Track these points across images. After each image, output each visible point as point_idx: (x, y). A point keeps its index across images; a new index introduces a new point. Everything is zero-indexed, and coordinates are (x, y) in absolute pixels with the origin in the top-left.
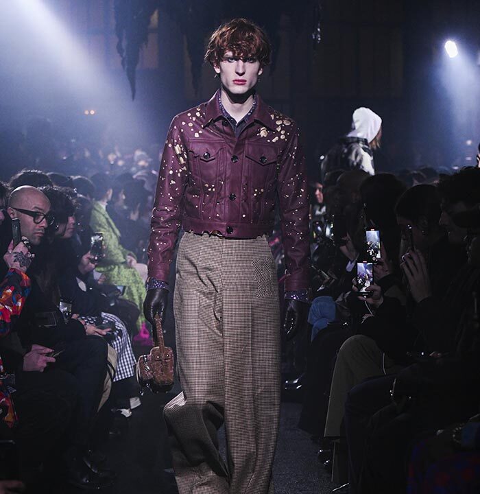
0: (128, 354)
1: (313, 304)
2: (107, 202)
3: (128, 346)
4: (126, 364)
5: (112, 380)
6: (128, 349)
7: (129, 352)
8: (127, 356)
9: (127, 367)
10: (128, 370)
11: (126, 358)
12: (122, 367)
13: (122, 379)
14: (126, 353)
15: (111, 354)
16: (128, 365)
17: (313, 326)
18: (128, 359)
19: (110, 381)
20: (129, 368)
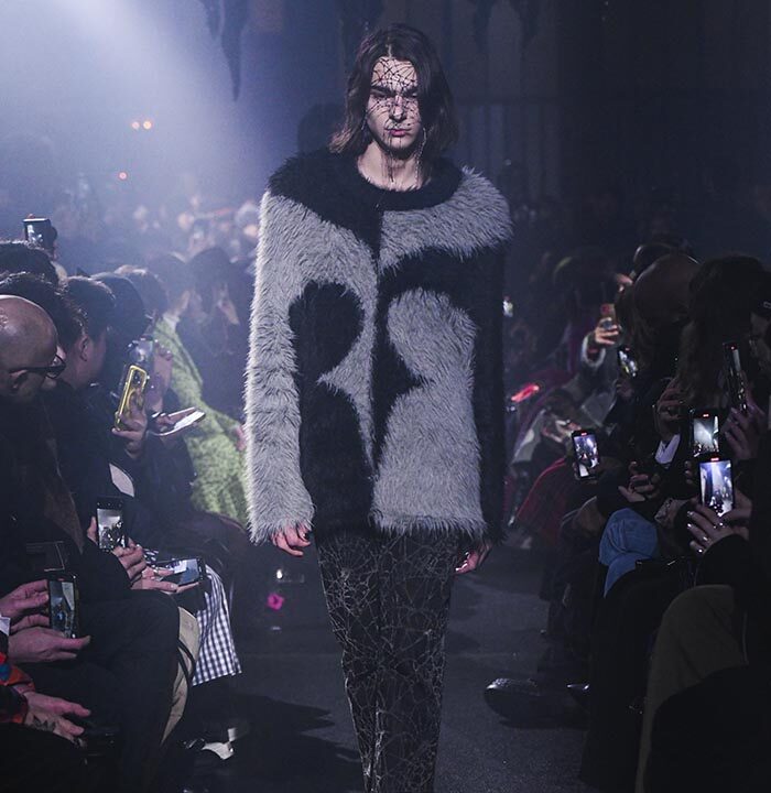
0: (223, 628)
1: (611, 525)
2: (180, 317)
3: (221, 610)
4: (218, 648)
5: (189, 681)
6: (223, 617)
7: (225, 624)
8: (221, 632)
9: (220, 655)
10: (222, 661)
11: (218, 637)
12: (210, 654)
13: (211, 680)
14: (219, 626)
15: (186, 627)
16: (222, 650)
17: (608, 567)
18: (223, 639)
19: (184, 682)
20: (224, 657)
